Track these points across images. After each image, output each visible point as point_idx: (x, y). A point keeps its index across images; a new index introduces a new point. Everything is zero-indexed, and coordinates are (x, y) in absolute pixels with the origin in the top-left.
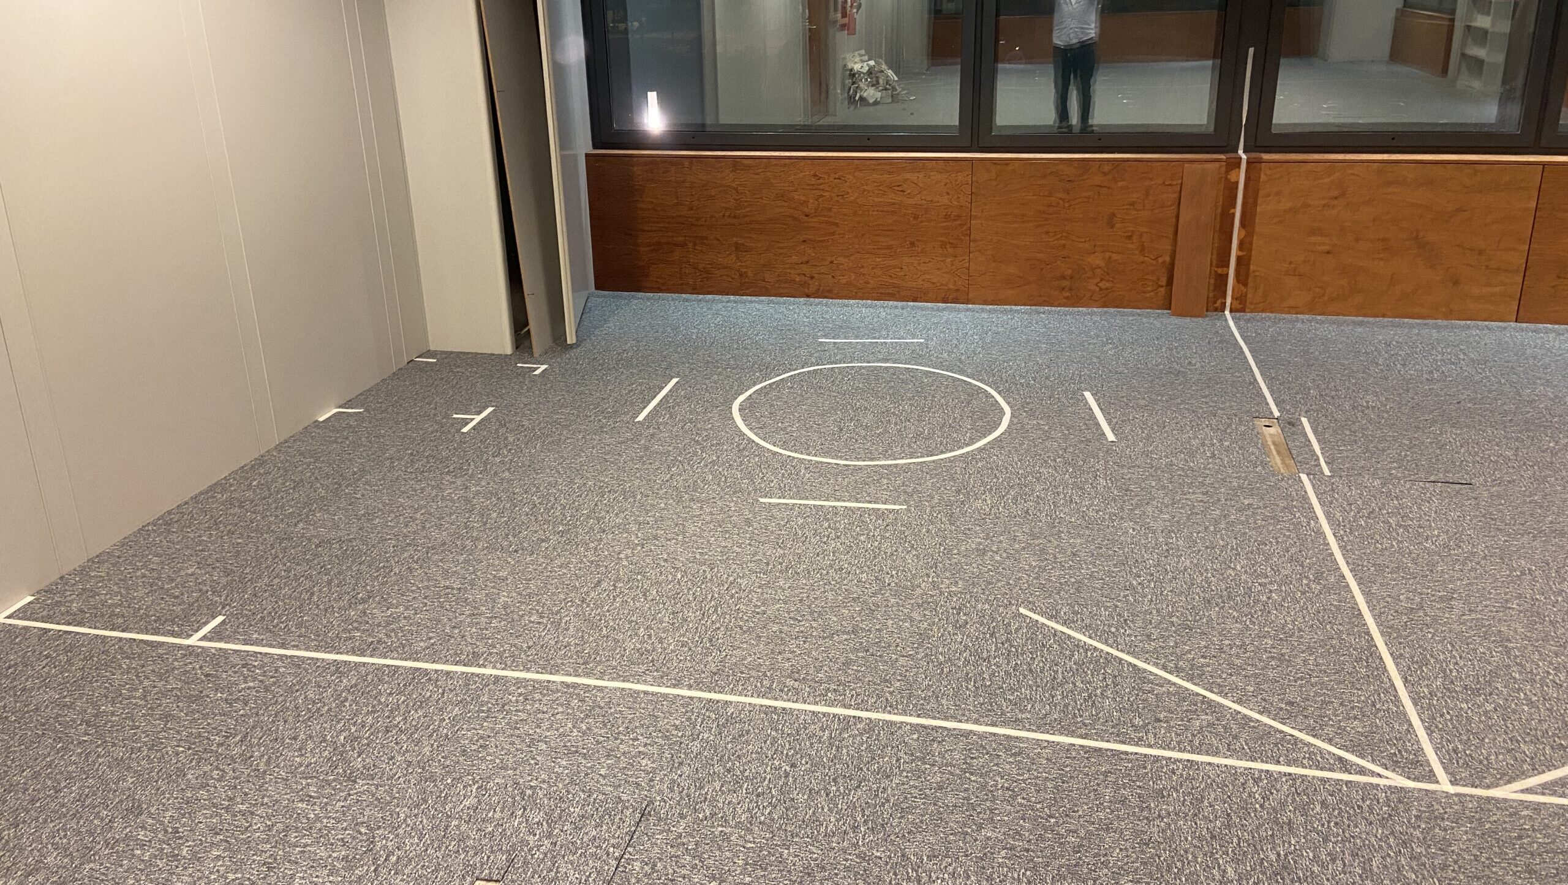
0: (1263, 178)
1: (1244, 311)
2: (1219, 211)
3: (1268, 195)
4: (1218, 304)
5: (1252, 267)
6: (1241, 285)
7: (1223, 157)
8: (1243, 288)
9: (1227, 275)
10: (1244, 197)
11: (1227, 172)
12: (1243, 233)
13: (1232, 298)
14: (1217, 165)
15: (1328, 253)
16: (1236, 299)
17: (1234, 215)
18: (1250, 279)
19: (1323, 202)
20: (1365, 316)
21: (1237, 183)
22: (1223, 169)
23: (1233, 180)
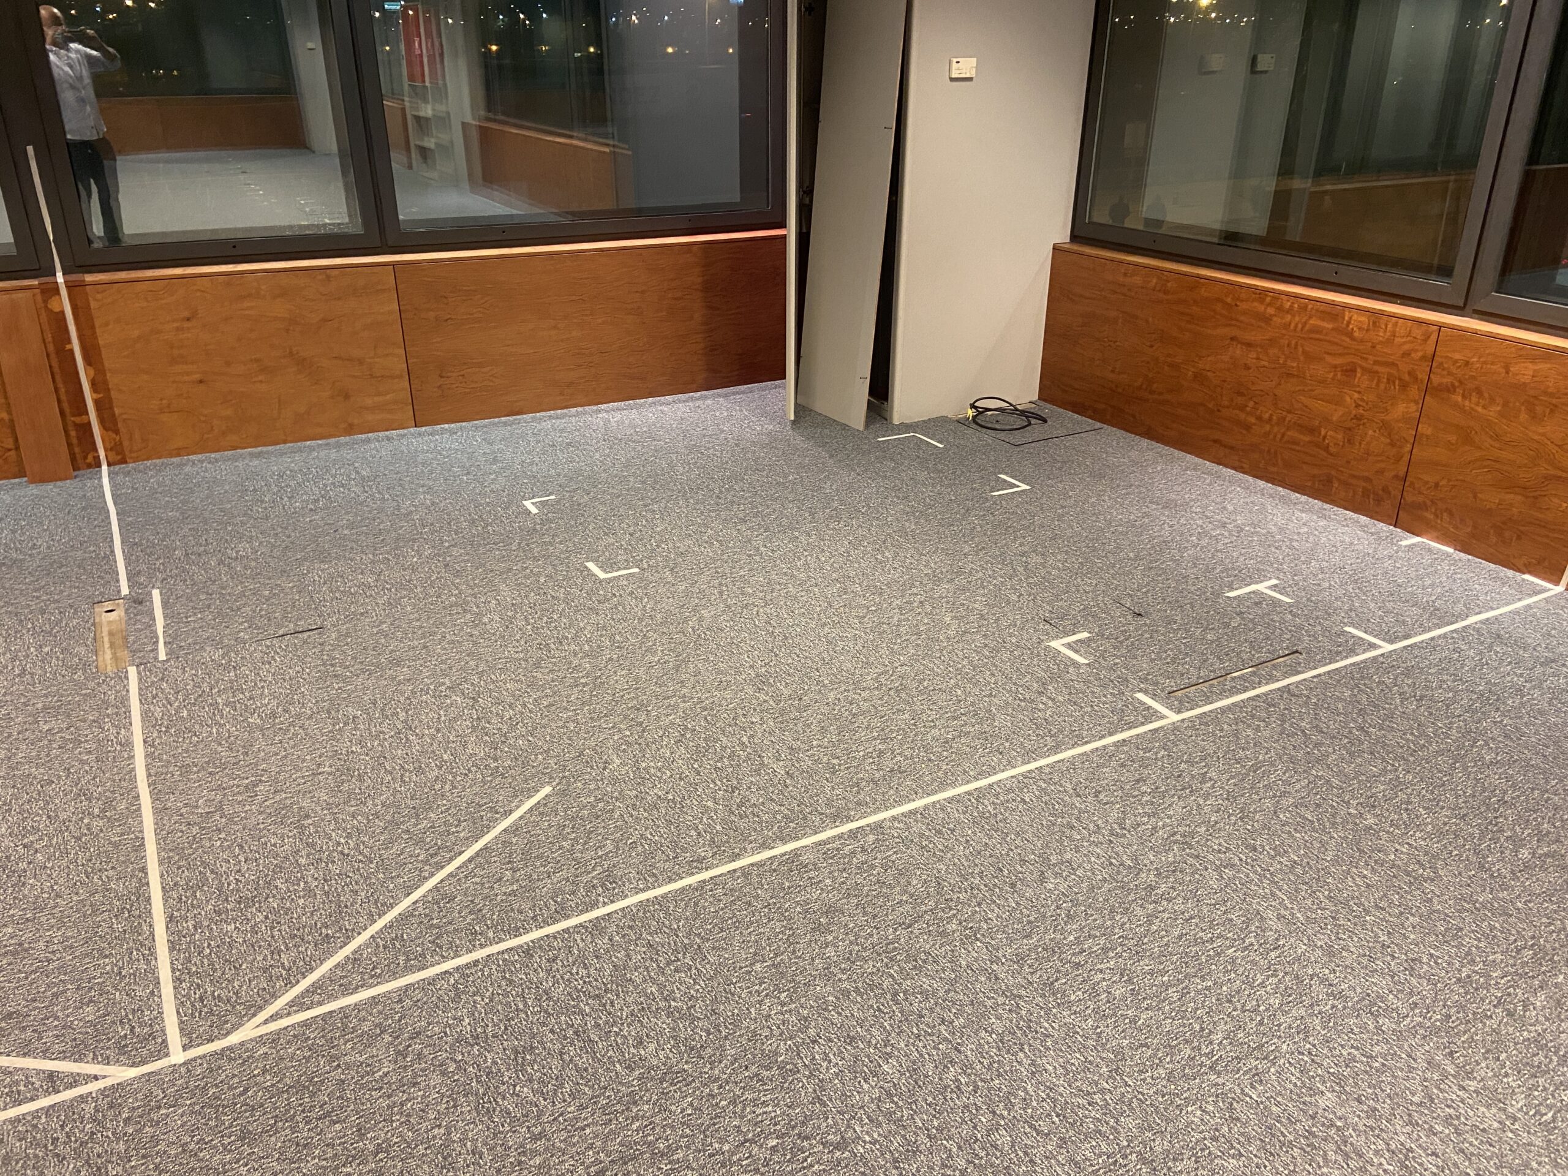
0: (93, 304)
1: (125, 462)
2: (51, 348)
3: (107, 324)
4: (90, 459)
5: (117, 411)
6: (110, 433)
7: (35, 282)
8: (114, 436)
9: (89, 423)
10: (78, 329)
11: (45, 302)
12: (92, 372)
13: (106, 450)
14: (29, 293)
15: (201, 382)
16: (111, 449)
17: (72, 351)
18: (120, 425)
19: (175, 325)
20: (265, 445)
21: (63, 312)
22: (39, 298)
23: (57, 310)
